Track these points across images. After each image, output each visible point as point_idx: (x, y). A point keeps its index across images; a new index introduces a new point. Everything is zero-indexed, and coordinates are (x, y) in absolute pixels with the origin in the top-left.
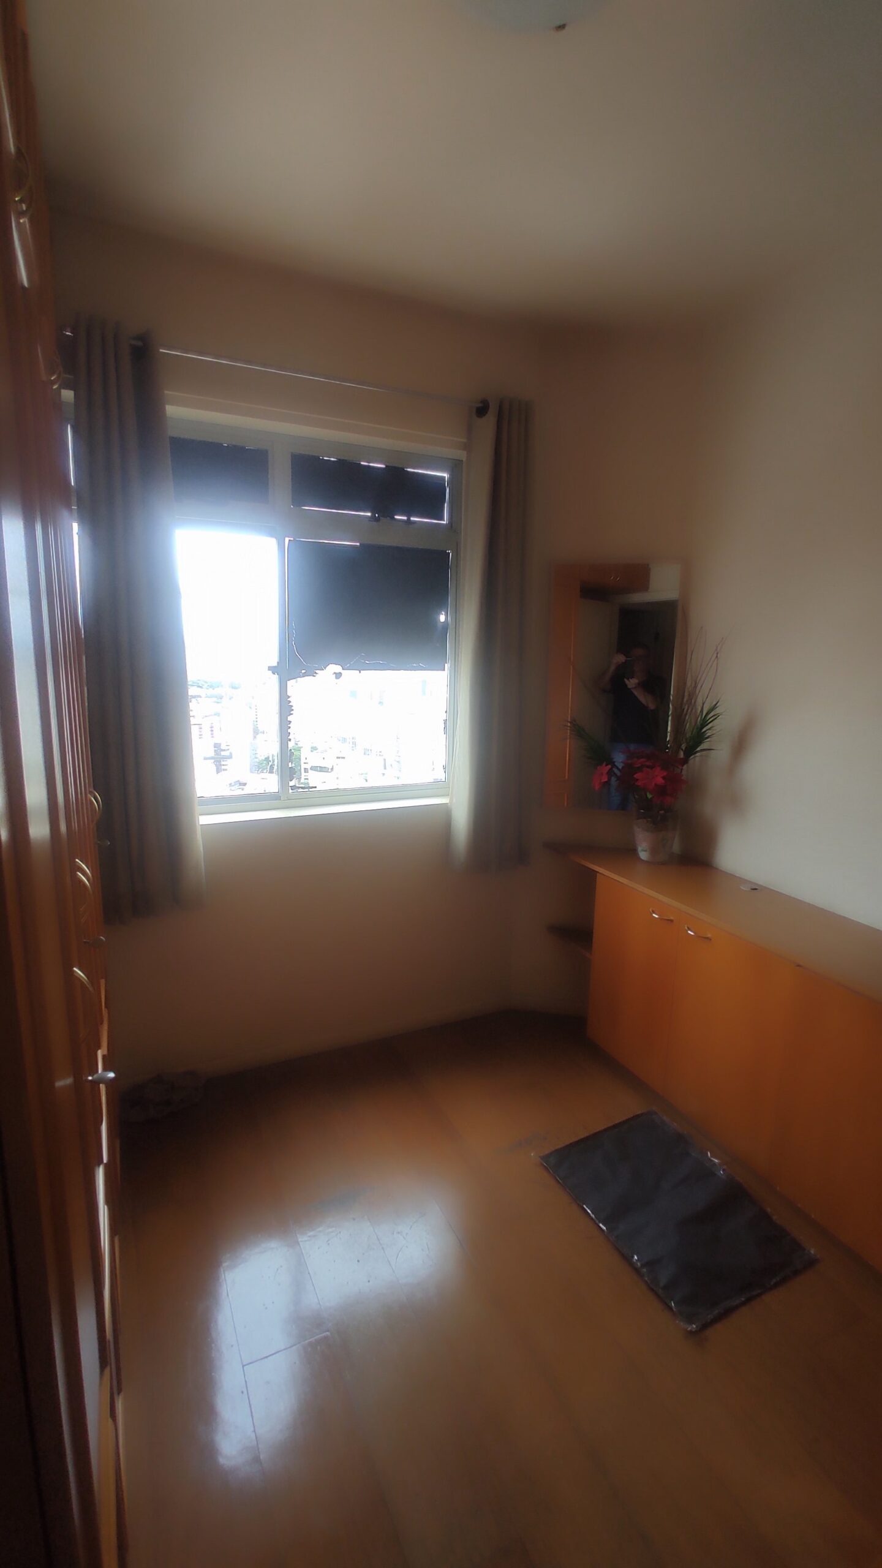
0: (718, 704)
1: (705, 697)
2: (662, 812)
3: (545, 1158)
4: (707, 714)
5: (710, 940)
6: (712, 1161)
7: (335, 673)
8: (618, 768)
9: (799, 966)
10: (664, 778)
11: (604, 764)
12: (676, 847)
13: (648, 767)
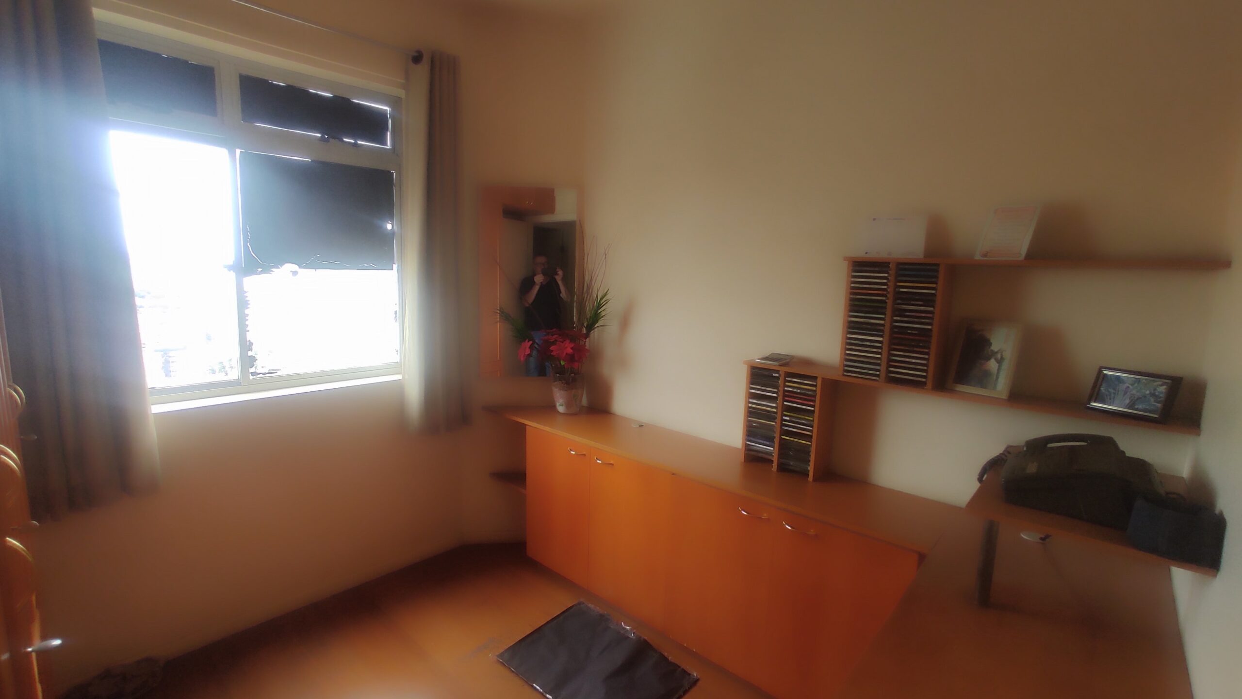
0: (608, 292)
1: (599, 287)
2: (573, 375)
3: (501, 655)
4: (601, 299)
5: (613, 465)
6: (626, 628)
7: (291, 271)
8: (537, 344)
9: (673, 474)
10: (572, 348)
11: (527, 341)
12: (585, 402)
13: (560, 342)
